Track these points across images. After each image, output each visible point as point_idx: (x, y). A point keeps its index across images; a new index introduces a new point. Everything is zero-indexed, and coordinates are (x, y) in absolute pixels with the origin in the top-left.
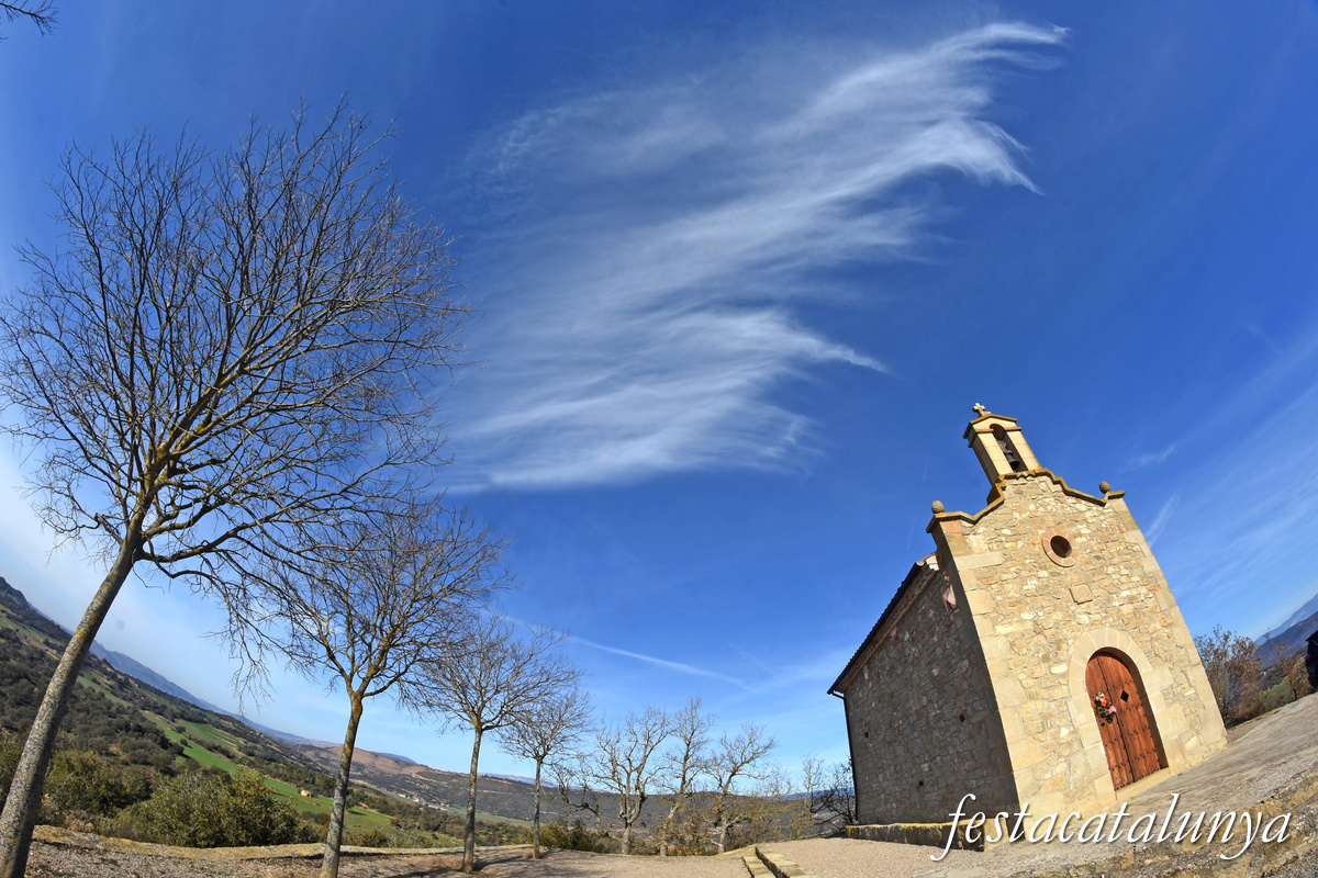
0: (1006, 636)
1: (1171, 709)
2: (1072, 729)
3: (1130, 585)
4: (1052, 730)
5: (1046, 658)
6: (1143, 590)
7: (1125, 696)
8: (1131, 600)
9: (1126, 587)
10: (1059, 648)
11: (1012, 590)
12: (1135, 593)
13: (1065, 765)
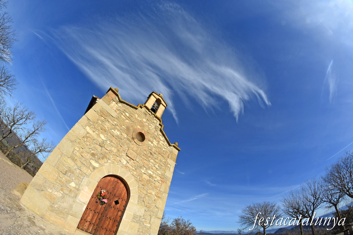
0: (88, 133)
1: (133, 224)
2: (77, 187)
3: (155, 172)
4: (68, 178)
5: (93, 155)
6: (159, 178)
7: (117, 203)
8: (150, 176)
9: (153, 171)
10: (103, 158)
11: (107, 125)
12: (154, 175)
13: (61, 195)
